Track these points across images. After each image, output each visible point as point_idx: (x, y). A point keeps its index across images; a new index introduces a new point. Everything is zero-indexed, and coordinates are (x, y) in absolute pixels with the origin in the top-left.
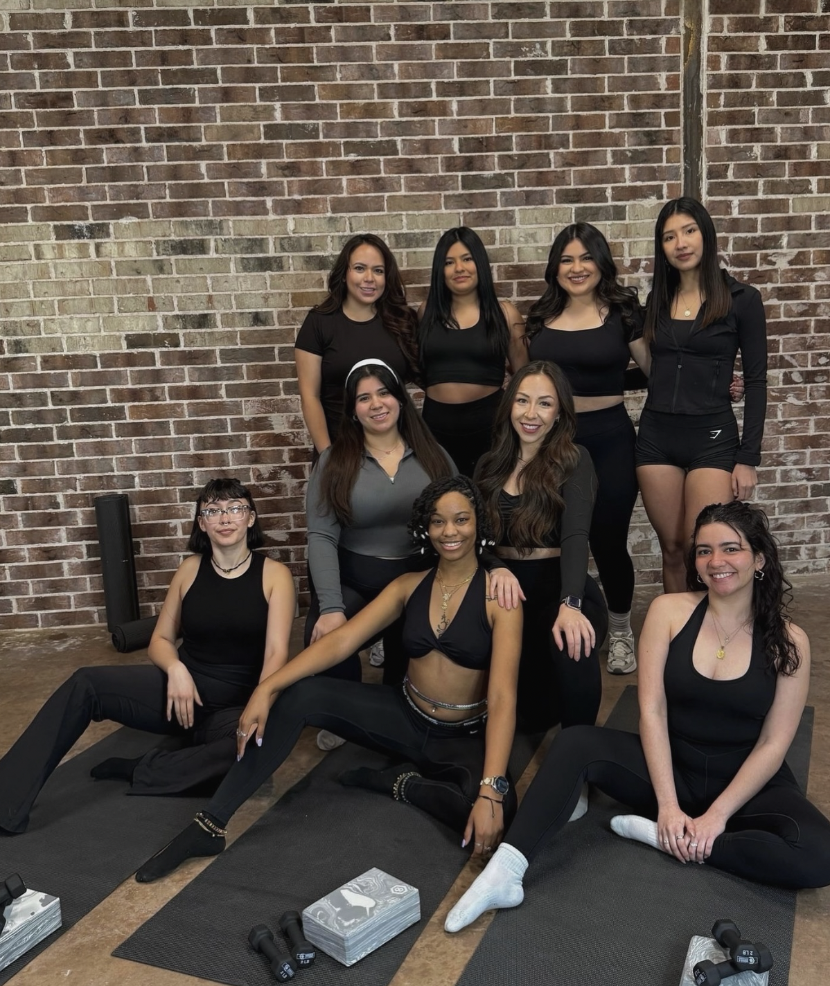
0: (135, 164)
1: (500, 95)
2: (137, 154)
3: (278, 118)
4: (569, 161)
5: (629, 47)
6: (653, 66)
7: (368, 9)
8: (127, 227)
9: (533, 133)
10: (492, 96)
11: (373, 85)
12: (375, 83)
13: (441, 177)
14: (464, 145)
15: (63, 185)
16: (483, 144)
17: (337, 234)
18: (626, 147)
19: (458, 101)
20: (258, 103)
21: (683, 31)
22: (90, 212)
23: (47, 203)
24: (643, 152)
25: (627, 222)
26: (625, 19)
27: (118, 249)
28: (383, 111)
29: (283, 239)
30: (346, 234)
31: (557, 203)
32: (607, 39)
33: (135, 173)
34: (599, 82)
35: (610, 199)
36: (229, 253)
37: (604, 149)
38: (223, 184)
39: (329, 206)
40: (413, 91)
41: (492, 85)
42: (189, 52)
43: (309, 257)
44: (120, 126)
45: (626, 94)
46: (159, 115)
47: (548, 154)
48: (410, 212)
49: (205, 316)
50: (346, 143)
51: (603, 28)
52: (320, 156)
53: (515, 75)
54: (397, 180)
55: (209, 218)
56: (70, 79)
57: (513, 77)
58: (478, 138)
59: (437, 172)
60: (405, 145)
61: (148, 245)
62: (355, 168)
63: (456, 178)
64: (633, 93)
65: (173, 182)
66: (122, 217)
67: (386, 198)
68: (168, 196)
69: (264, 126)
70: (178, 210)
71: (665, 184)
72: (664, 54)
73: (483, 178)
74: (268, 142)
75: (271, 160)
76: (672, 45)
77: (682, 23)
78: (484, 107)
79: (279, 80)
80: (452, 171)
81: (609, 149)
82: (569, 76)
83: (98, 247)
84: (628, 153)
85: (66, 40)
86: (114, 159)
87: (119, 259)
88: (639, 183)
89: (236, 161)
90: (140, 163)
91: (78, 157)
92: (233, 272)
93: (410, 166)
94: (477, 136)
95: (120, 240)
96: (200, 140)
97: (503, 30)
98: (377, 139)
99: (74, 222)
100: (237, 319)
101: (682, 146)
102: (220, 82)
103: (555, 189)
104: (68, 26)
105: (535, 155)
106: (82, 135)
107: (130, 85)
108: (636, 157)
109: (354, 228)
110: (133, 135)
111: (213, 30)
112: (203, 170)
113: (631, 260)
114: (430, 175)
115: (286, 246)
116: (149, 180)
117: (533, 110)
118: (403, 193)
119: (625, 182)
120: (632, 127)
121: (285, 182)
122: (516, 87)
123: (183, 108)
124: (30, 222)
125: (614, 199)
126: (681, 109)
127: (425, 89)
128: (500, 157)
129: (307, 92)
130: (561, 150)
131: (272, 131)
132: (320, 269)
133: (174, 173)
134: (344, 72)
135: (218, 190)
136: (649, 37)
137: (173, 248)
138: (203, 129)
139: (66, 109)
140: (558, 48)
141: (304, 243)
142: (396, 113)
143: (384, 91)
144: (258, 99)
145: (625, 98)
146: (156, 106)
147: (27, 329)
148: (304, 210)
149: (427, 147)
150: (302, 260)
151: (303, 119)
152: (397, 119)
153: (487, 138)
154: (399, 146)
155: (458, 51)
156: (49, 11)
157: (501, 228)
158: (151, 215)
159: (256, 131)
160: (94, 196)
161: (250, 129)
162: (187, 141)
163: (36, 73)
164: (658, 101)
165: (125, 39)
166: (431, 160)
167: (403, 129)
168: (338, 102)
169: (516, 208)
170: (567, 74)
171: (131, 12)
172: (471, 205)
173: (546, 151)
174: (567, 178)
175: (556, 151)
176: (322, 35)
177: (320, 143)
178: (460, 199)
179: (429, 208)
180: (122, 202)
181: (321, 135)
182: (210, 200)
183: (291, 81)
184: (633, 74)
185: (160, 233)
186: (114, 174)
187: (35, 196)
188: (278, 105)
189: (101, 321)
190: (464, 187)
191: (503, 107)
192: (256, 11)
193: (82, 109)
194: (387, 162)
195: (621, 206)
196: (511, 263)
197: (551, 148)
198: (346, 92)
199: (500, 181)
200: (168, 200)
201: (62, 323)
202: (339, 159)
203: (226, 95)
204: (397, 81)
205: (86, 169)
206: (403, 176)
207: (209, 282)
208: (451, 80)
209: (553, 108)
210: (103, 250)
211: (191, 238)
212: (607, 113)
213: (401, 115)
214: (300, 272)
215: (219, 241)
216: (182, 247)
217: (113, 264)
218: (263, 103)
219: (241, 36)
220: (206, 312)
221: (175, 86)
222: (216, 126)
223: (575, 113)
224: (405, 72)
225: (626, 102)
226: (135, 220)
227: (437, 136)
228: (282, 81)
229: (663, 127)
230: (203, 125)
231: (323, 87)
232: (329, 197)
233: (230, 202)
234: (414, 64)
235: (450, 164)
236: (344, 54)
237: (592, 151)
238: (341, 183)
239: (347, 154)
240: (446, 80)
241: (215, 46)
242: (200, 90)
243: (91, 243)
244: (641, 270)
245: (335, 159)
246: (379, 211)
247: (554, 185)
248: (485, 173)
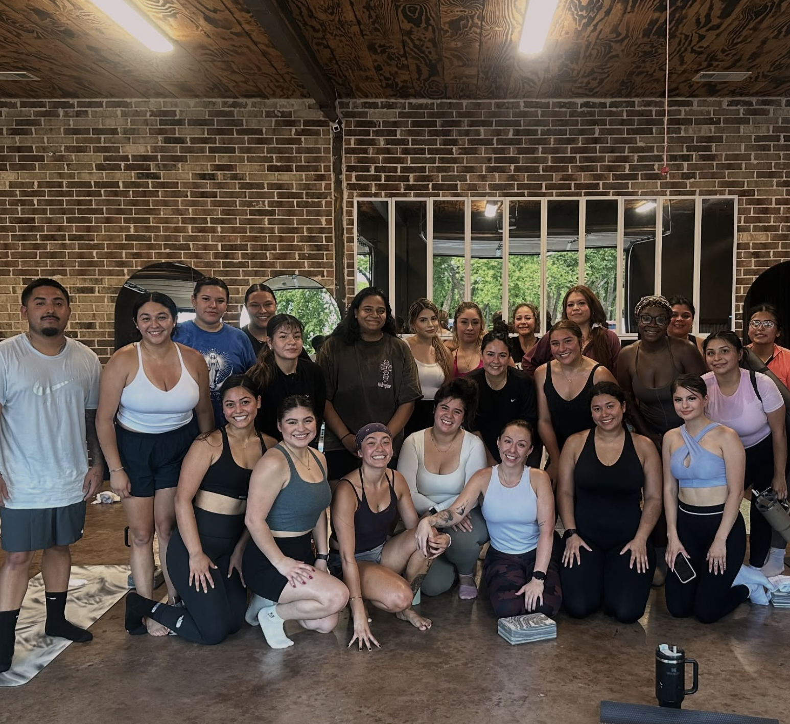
0: (62, 251)
1: (242, 225)
2: (64, 246)
3: (132, 232)
4: (277, 257)
5: (307, 204)
6: (319, 213)
7: (178, 183)
9: (258, 243)
10: (238, 225)
12: (180, 217)
13: (212, 262)
14: (224, 247)
15: (28, 259)
16: (233, 247)
18: (306, 252)
19: (221, 227)
20: (123, 224)
21: (333, 198)
22: (39, 272)
23: (20, 268)
24: (314, 254)
26: (304, 191)
28: (184, 230)
32: (295, 200)
33: (62, 255)
34: (291, 221)
36: (105, 294)
37: (294, 252)
38: (104, 261)
40: (198, 222)
41: (238, 220)
42: (91, 200)
44: (57, 233)
45: (305, 226)
46: (75, 228)
47: (266, 253)
49: (91, 323)
50: (165, 244)
51: (293, 195)
52: (152, 250)
53: (250, 216)
54: (190, 262)
55: (96, 277)
56: (35, 211)
57: (248, 217)
58: (231, 244)
59: (210, 259)
62: (169, 256)
63: (219, 263)
64: (309, 226)
65: (80, 260)
66: (55, 275)
68: (77, 266)
69: (125, 235)
70: (81, 273)
71: (325, 270)
72: (324, 208)
73: (233, 263)
74: (127, 242)
75: (128, 251)
76: (328, 204)
77: (333, 194)
78: (234, 230)
79: (134, 214)
80: (218, 259)
81: (297, 252)
82: (277, 217)
84: (306, 254)
85: (34, 194)
86: (53, 248)
88: (312, 269)
89: (110, 251)
90: (65, 250)
91: (36, 247)
92: (106, 303)
93: (196, 256)
96: (94, 240)
97: (244, 195)
98: (180, 243)
100: (107, 326)
101: (334, 252)
102: (105, 214)
103: (269, 270)
104: (36, 188)
105: (260, 253)
106: (38, 237)
107: (62, 215)
108: (310, 257)
110: (62, 237)
111: (103, 191)
112: (95, 254)
114: (206, 260)
116: (69, 258)
117: (259, 233)
119: (305, 268)
120: (309, 242)
121: (134, 261)
122: (250, 221)
123: (86, 226)
124: (11, 276)
126: (333, 235)
127: (205, 221)
128: (242, 253)
129: (147, 220)
130: (273, 252)
131: (129, 238)
133: (81, 255)
134: (165, 212)
135: (101, 264)
136: (316, 200)
137: (78, 290)
138: (95, 236)
139: (32, 225)
140: (271, 204)
142: (190, 231)
143: (184, 221)
145: (305, 229)
146: (74, 225)
147: (5, 326)
149: (205, 247)
151: (144, 232)
152: (191, 234)
153: (235, 244)
154: (191, 246)
155: (221, 204)
156: (27, 180)
157: (242, 287)
158: (68, 275)
159: (121, 237)
160: (42, 265)
161: (118, 236)
162: (87, 241)
163: (19, 208)
164: (322, 230)
165: (61, 194)
166: (207, 254)
167: (193, 238)
168: (161, 225)
169: (250, 278)
170: (275, 216)
171: (65, 182)
174: (276, 265)
175: (270, 252)
176: (155, 194)
177: (152, 243)
180: (55, 268)
181: (153, 240)
182: (97, 269)
183: (139, 215)
184: (309, 217)
185: (72, 283)
186: (53, 255)
187: (15, 264)
188: (132, 225)
190: (224, 267)
191: (243, 230)
192: (123, 182)
193: (39, 225)
194: (185, 254)
197: (268, 250)
198: (166, 221)
199: (242, 265)
200: (77, 268)
201: (22, 324)
202: (161, 251)
203: (108, 220)
204: (191, 216)
205: (40, 252)
206: (193, 260)
207: (94, 307)
208: (218, 217)
209: (269, 232)
211: (87, 286)
212: (296, 235)
213: (192, 232)
215: (100, 288)
216: (82, 290)
218: (125, 225)
219: (116, 194)
220: (92, 321)
221: (83, 216)
222: (102, 234)
223: (280, 235)
224: (195, 212)
226: (61, 277)
227: (210, 243)
229: (324, 243)
230: (96, 234)
231: (155, 218)
233: (106, 270)
234: (200, 209)
235: (217, 256)
236: (165, 203)
237: (288, 253)
239: (165, 249)
240: (215, 217)
241: (103, 198)
242: (95, 218)
245: (159, 251)
247: (269, 268)
248: (235, 261)
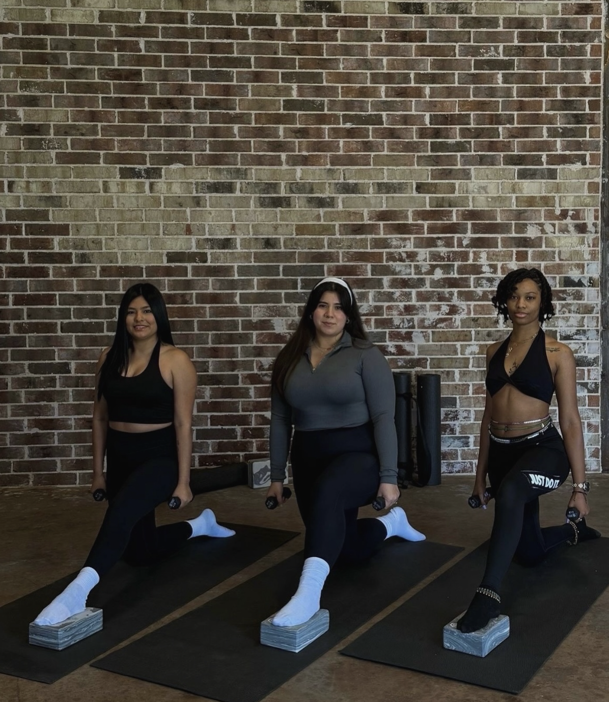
0: (185, 124)
1: (463, 84)
2: (187, 117)
3: (295, 95)
4: (513, 134)
5: (562, 51)
6: (580, 65)
7: (366, 18)
8: (175, 171)
9: (486, 113)
10: (456, 85)
11: (367, 73)
12: (368, 72)
13: (416, 142)
14: (433, 119)
15: (129, 138)
16: (449, 120)
17: (333, 181)
18: (559, 125)
19: (430, 87)
20: (280, 83)
21: (603, 40)
22: (148, 159)
23: (116, 151)
24: (571, 129)
25: (558, 181)
26: (560, 31)
27: (167, 187)
28: (373, 92)
29: (292, 183)
30: (340, 181)
31: (504, 164)
32: (545, 45)
33: (184, 131)
34: (538, 77)
35: (545, 164)
36: (251, 193)
37: (541, 126)
38: (250, 141)
39: (328, 161)
40: (397, 80)
41: (456, 77)
42: (231, 45)
43: (311, 198)
44: (176, 96)
45: (559, 86)
46: (206, 89)
47: (498, 128)
48: (390, 167)
49: (228, 240)
50: (344, 115)
51: (543, 37)
52: (324, 124)
53: (474, 70)
54: (381, 143)
55: (238, 167)
56: (141, 60)
57: (473, 71)
58: (444, 115)
59: (413, 138)
60: (388, 118)
61: (190, 185)
62: (350, 133)
63: (426, 143)
64: (565, 85)
65: (213, 139)
66: (172, 164)
67: (372, 156)
68: (208, 150)
69: (284, 101)
70: (214, 160)
71: (588, 153)
72: (589, 57)
73: (447, 144)
74: (285, 112)
75: (287, 126)
76: (596, 50)
77: (603, 34)
78: (450, 92)
79: (297, 68)
80: (424, 138)
81: (545, 126)
82: (516, 71)
83: (152, 185)
84: (559, 129)
85: (140, 32)
86: (170, 120)
87: (167, 195)
88: (568, 153)
89: (261, 126)
90: (188, 124)
91: (142, 117)
92: (252, 208)
93: (391, 133)
94: (444, 113)
95: (169, 181)
96: (235, 109)
97: (467, 37)
98: (367, 113)
99: (135, 166)
100: (252, 243)
101: (601, 126)
102: (253, 67)
103: (502, 154)
104: (142, 21)
105: (488, 129)
106: (146, 102)
107: (186, 67)
108: (565, 133)
109: (347, 178)
110: (185, 103)
111: (250, 29)
112: (236, 131)
113: (561, 210)
114: (407, 140)
115: (294, 189)
116: (194, 137)
117: (488, 96)
118: (385, 153)
119: (557, 151)
120: (563, 110)
121: (297, 142)
122: (475, 79)
123: (223, 85)
124: (102, 164)
125: (548, 163)
126: (601, 98)
127: (406, 78)
128: (460, 129)
129: (317, 77)
130: (508, 126)
131: (289, 105)
132: (319, 207)
133: (214, 132)
134: (345, 64)
135: (247, 146)
136: (577, 44)
137: (209, 188)
138: (237, 102)
139: (136, 82)
140: (508, 51)
141: (308, 188)
142: (383, 94)
143: (375, 78)
144: (280, 81)
145: (558, 89)
146: (204, 83)
147: (91, 245)
148: (309, 163)
149: (406, 120)
150: (305, 200)
151: (313, 97)
152: (384, 99)
153: (451, 114)
154: (385, 119)
155: (432, 51)
156: (129, 10)
157: (460, 181)
158: (194, 163)
159: (277, 104)
160: (152, 147)
161: (273, 103)
162: (225, 110)
163: (116, 54)
164: (584, 91)
165: (184, 33)
166: (408, 130)
167: (388, 106)
168: (340, 85)
169: (472, 168)
170: (514, 70)
171: (190, 13)
172: (437, 164)
173: (496, 126)
174: (512, 147)
175: (504, 126)
176: (330, 36)
177: (325, 114)
178: (429, 159)
179: (405, 165)
180: (173, 152)
181: (326, 109)
182: (239, 154)
183: (306, 69)
184: (565, 71)
185: (199, 176)
186: (169, 131)
187: (107, 145)
188: (295, 86)
189: (149, 241)
190: (432, 151)
191: (464, 92)
192: (283, 17)
193: (148, 82)
194: (375, 130)
195: (553, 169)
196: (467, 208)
197: (500, 124)
198: (347, 78)
199: (460, 147)
200: (208, 152)
201: (119, 242)
202: (338, 126)
203: (257, 77)
204: (385, 71)
205: (148, 126)
206: (386, 140)
207: (233, 214)
208: (426, 72)
209: (503, 95)
210: (155, 187)
211: (223, 181)
212: (544, 99)
213: (386, 96)
214: (303, 209)
215: (244, 184)
216: (215, 188)
217: (162, 198)
218: (283, 84)
219: (270, 35)
220: (229, 237)
221: (219, 69)
222: (248, 99)
223: (519, 99)
224: (391, 65)
225: (559, 91)
226: (182, 166)
227: (413, 112)
228: (299, 69)
229: (587, 111)
230: (238, 98)
231: (329, 74)
232: (329, 154)
233: (254, 155)
234: (399, 59)
235: (422, 133)
236: (347, 51)
237: (532, 127)
238: (339, 144)
239: (344, 123)
240: (422, 72)
241: (250, 41)
242: (238, 73)
243: (147, 182)
244: (569, 218)
245: (335, 126)
246: (367, 165)
247: (502, 151)
248: (449, 141)
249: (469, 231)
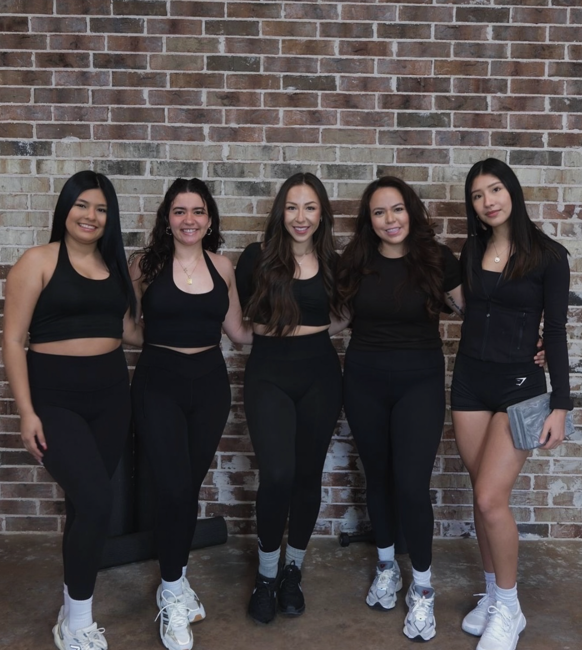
0: (81, 87)
1: (441, 39)
2: (84, 78)
3: (222, 50)
4: (506, 105)
8: (68, 146)
9: (471, 77)
10: (433, 40)
11: (316, 23)
12: (318, 21)
13: (378, 113)
14: (402, 84)
15: (12, 104)
16: (421, 85)
17: (270, 162)
18: (565, 95)
19: (399, 43)
20: (204, 35)
22: (34, 131)
25: (562, 168)
27: (58, 166)
28: (324, 48)
29: (217, 164)
30: (279, 162)
31: (492, 145)
33: (80, 96)
34: (540, 31)
35: (546, 145)
36: (164, 176)
37: (542, 95)
38: (163, 110)
39: (264, 136)
40: (355, 32)
41: (433, 29)
43: (241, 183)
44: (70, 51)
45: (567, 44)
46: (108, 42)
47: (485, 98)
48: (344, 145)
49: (135, 234)
50: (285, 77)
52: (259, 88)
53: (457, 21)
54: (333, 113)
55: (147, 141)
56: (27, 5)
57: (454, 23)
58: (416, 79)
59: (374, 108)
60: (343, 82)
61: (87, 164)
62: (293, 100)
63: (391, 115)
64: (575, 43)
65: (116, 106)
66: (65, 137)
67: (321, 131)
68: (110, 119)
69: (208, 57)
70: (118, 133)
73: (419, 116)
74: (210, 72)
75: (212, 90)
78: (424, 50)
79: (226, 15)
80: (389, 108)
81: (547, 96)
82: (511, 24)
83: (39, 164)
84: (566, 101)
86: (62, 82)
87: (58, 176)
88: (576, 131)
89: (177, 89)
90: (86, 87)
91: (29, 78)
93: (347, 101)
94: (415, 76)
95: (61, 158)
96: (145, 68)
98: (316, 75)
99: (19, 139)
102: (169, 14)
103: (490, 131)
105: (473, 98)
106: (33, 58)
107: (84, 14)
108: (574, 106)
109: (287, 158)
110: (82, 60)
112: (146, 96)
113: (566, 206)
114: (366, 111)
115: (219, 171)
116: (93, 103)
117: (473, 55)
118: (338, 126)
119: (562, 129)
120: (572, 76)
121: (224, 110)
122: (458, 32)
123: (131, 37)
125: (550, 145)
127: (367, 30)
128: (437, 97)
129: (251, 28)
130: (499, 94)
131: (216, 63)
132: (251, 195)
133: (118, 98)
134: (288, 10)
135: (159, 116)
137: (110, 168)
138: (148, 58)
139: (21, 33)
141: (237, 170)
142: (337, 51)
143: (327, 30)
144: (204, 32)
145: (566, 48)
146: (106, 34)
148: (240, 138)
149: (365, 84)
150: (234, 185)
151: (245, 53)
152: (338, 56)
153: (425, 78)
154: (338, 82)
157: (435, 165)
158: (92, 136)
159: (199, 61)
160: (40, 115)
161: (194, 60)
162: (132, 68)
166: (368, 97)
167: (342, 66)
168: (280, 38)
169: (451, 148)
170: (508, 22)
172: (405, 142)
173: (483, 95)
174: (503, 122)
175: (494, 95)
177: (261, 75)
178: (394, 135)
179: (364, 142)
180: (65, 123)
181: (262, 68)
182: (150, 124)
183: (237, 16)
184: (575, 25)
185: (99, 153)
186: (61, 96)
188: (222, 38)
189: (35, 234)
190: (399, 124)
191: (443, 50)
193: (36, 33)
194: (325, 97)
195: (556, 153)
196: (443, 201)
197: (489, 92)
198: (290, 29)
199: (436, 121)
200: (110, 122)
202: (277, 91)
203: (174, 27)
204: (340, 21)
205: (35, 89)
206: (339, 110)
207: (142, 202)
208: (393, 23)
209: (493, 54)
210: (44, 167)
211: (128, 159)
212: (547, 61)
213: (341, 53)
214: (230, 196)
215: (155, 164)
216: (119, 168)
217: (52, 181)
218: (208, 36)
220: (136, 231)
221: (125, 16)
222: (161, 55)
223: (514, 60)
224: (348, 13)
225: (566, 51)
226: (77, 140)
227: (376, 75)
228: (228, 16)
230: (149, 54)
231: (267, 24)
232: (265, 127)
233: (168, 127)
234: (358, 6)
235: (387, 102)
237: (529, 97)
238: (277, 114)
239: (285, 87)
240: (388, 23)
242: (149, 21)
243: (33, 160)
244: (575, 216)
245: (273, 91)
246: (314, 142)
247: (490, 127)
248: (422, 112)
249: (445, 230)
